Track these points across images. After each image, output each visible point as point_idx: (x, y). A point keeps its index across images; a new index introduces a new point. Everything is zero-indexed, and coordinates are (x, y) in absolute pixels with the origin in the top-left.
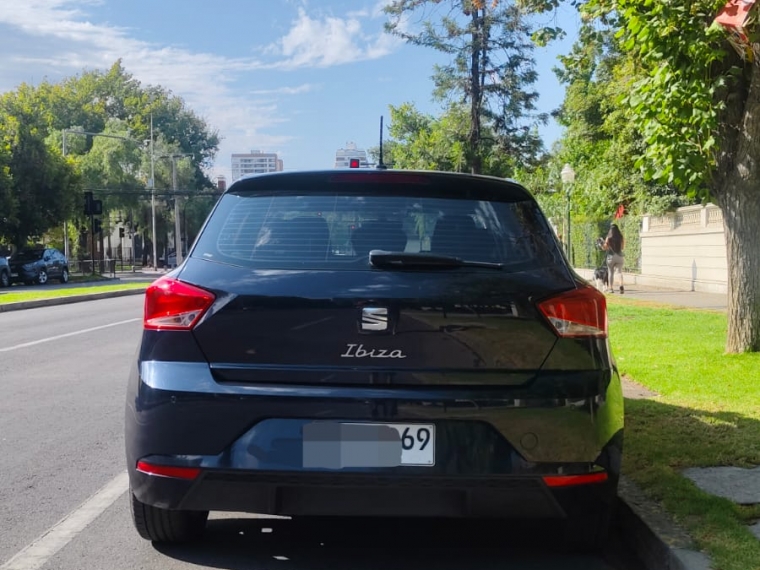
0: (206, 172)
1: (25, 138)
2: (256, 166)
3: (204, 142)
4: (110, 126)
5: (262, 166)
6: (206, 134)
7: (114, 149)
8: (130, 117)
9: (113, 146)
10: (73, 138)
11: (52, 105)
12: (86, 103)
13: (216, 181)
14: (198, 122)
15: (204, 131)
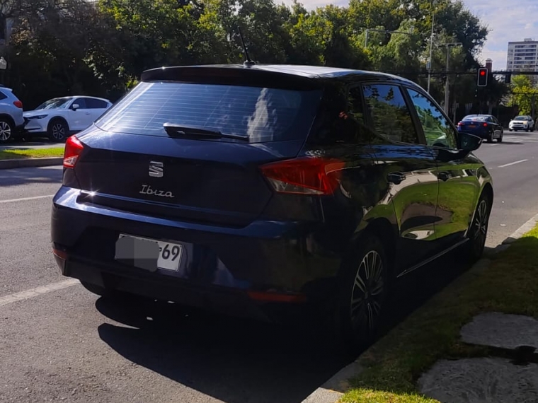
0: (476, 57)
1: (336, 36)
2: (527, 50)
3: (477, 33)
4: (403, 25)
5: (532, 50)
6: (478, 27)
7: (403, 41)
8: (424, 17)
9: (403, 39)
10: (377, 34)
11: (370, 11)
12: (394, 8)
13: (484, 64)
14: (474, 18)
15: (477, 25)
